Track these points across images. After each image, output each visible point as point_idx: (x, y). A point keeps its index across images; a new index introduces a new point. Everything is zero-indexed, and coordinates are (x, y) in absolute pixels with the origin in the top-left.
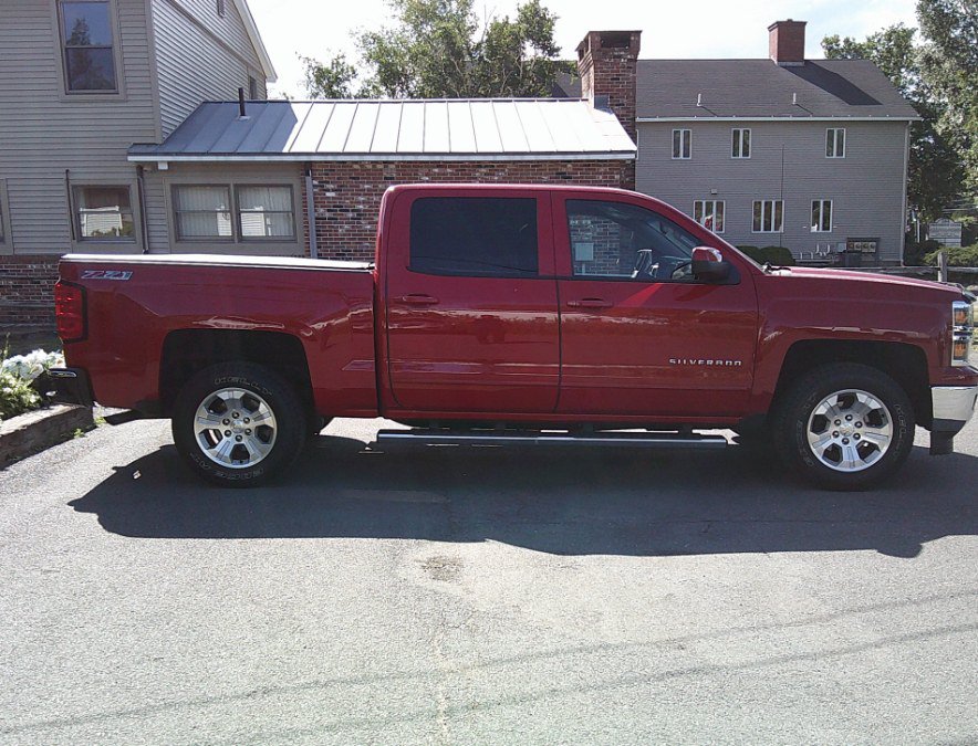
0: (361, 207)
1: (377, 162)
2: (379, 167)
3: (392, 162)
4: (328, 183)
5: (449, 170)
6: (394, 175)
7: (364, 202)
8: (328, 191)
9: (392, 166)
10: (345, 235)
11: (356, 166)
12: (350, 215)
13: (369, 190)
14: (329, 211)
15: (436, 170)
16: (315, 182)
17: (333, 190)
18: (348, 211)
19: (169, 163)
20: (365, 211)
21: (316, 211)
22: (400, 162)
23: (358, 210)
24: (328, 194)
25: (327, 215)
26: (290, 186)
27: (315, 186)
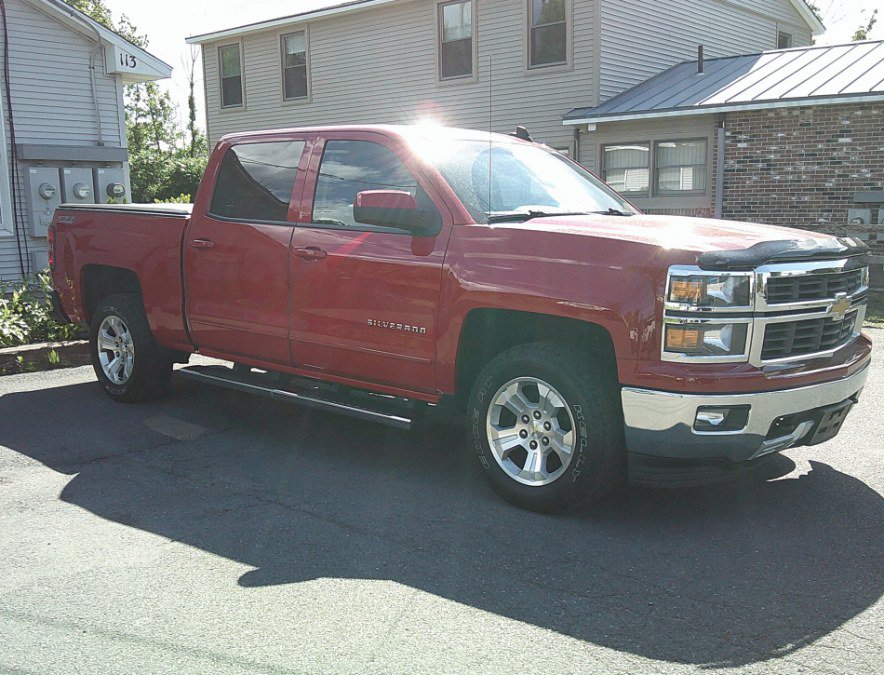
0: (772, 156)
1: (794, 108)
2: (796, 113)
3: (809, 107)
4: (740, 133)
5: (874, 112)
6: (811, 121)
7: (775, 152)
8: (740, 141)
9: (810, 112)
10: (752, 186)
11: (771, 115)
12: (760, 165)
13: (782, 138)
14: (738, 162)
15: (859, 113)
16: (728, 134)
17: (745, 141)
18: (758, 161)
19: (598, 125)
20: (775, 160)
21: (725, 163)
22: (818, 106)
23: (770, 160)
24: (740, 145)
25: (737, 166)
26: (706, 139)
27: (727, 138)
